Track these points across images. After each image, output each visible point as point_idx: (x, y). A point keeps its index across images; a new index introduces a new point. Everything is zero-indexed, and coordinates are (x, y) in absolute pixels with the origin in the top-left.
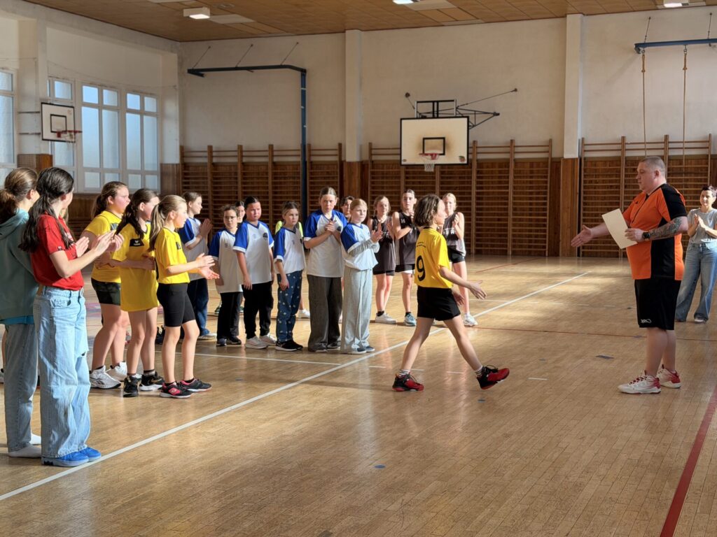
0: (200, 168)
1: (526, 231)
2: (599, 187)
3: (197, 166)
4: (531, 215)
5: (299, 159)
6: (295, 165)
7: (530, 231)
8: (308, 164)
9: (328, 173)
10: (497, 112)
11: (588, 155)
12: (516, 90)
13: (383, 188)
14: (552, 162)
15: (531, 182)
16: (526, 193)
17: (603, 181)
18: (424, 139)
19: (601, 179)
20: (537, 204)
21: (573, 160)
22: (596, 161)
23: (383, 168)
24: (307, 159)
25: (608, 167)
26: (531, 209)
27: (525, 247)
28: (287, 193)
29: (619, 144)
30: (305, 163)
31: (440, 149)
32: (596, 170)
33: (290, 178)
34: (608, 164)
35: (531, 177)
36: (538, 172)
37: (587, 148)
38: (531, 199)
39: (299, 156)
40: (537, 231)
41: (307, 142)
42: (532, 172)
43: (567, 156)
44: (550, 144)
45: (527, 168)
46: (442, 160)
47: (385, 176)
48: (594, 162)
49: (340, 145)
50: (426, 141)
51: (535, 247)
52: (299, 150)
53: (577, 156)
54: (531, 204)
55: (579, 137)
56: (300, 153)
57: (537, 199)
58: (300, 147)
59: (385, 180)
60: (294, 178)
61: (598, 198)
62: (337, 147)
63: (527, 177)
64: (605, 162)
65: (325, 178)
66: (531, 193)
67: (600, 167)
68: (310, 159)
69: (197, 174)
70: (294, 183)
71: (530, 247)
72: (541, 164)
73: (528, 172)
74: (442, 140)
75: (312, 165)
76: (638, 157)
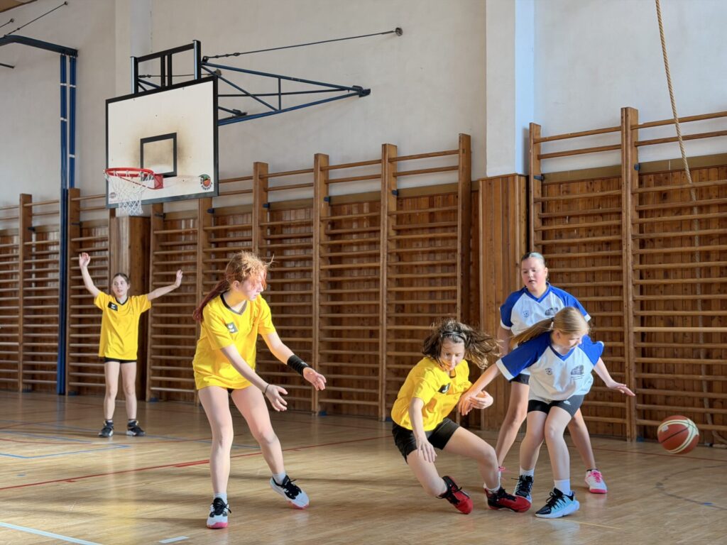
8: (70, 227)
10: (365, 88)
11: (551, 167)
12: (399, 31)
14: (466, 192)
15: (431, 241)
18: (144, 141)
19: (582, 224)
21: (506, 180)
22: (568, 183)
24: (69, 218)
29: (616, 129)
30: (64, 225)
31: (168, 163)
32: (569, 202)
34: (598, 186)
35: (432, 229)
36: (443, 215)
37: (547, 148)
42: (432, 216)
43: (493, 170)
44: (460, 147)
45: (424, 208)
46: (171, 188)
47: (183, 241)
48: (566, 181)
50: (145, 145)
52: (57, 202)
53: (519, 169)
55: (522, 122)
56: (58, 208)
63: (422, 229)
64: (592, 181)
68: (75, 216)
73: (426, 218)
74: (171, 140)
75: (81, 229)
76: (672, 161)
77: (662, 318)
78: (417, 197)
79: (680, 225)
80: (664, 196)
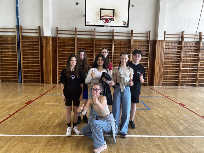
5: (15, 34)
6: (13, 37)
8: (20, 37)
9: (32, 42)
13: (64, 51)
14: (151, 42)
23: (64, 41)
24: (20, 34)
28: (9, 52)
30: (18, 36)
32: (168, 46)
33: (10, 44)
36: (143, 46)
37: (166, 36)
39: (15, 32)
41: (19, 25)
43: (159, 39)
47: (65, 45)
48: (168, 42)
49: (39, 27)
53: (163, 39)
55: (164, 31)
56: (16, 30)
58: (15, 27)
59: (65, 47)
60: (12, 44)
61: (168, 59)
62: (38, 28)
64: (173, 43)
65: (31, 45)
68: (21, 34)
70: (13, 47)
75: (23, 38)
78: (136, 41)
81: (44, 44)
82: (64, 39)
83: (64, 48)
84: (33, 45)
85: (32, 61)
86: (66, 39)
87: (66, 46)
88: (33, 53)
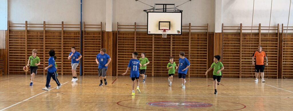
0: (19, 33)
1: (196, 66)
2: (229, 46)
3: (17, 32)
4: (198, 58)
5: (79, 29)
7: (198, 66)
8: (83, 32)
9: (94, 37)
10: (182, 10)
11: (224, 31)
14: (209, 34)
15: (198, 43)
16: (196, 48)
17: (231, 43)
19: (230, 42)
20: (201, 53)
22: (228, 34)
23: (124, 35)
24: (83, 30)
25: (233, 37)
26: (198, 56)
27: (195, 73)
29: (239, 27)
31: (167, 27)
32: (228, 38)
33: (72, 39)
35: (198, 41)
36: (202, 38)
37: (224, 28)
38: (198, 51)
40: (201, 66)
41: (83, 21)
43: (216, 31)
44: (207, 26)
45: (196, 37)
46: (169, 32)
47: (125, 38)
48: (227, 34)
50: (160, 23)
51: (200, 73)
52: (79, 25)
53: (221, 32)
54: (198, 53)
55: (221, 23)
56: (79, 26)
57: (201, 51)
58: (79, 24)
61: (229, 51)
62: (100, 24)
63: (196, 41)
64: (232, 34)
65: (92, 39)
66: (198, 48)
67: (230, 37)
69: (17, 36)
71: (197, 73)
72: (203, 35)
73: (197, 38)
74: (169, 23)
75: (85, 33)
76: (247, 33)
77: (244, 58)
78: (194, 34)
79: (248, 44)
80: (245, 38)
81: (106, 38)
82: (124, 33)
83: (124, 42)
84: (94, 39)
85: (92, 54)
86: (126, 33)
87: (126, 40)
88: (94, 47)
